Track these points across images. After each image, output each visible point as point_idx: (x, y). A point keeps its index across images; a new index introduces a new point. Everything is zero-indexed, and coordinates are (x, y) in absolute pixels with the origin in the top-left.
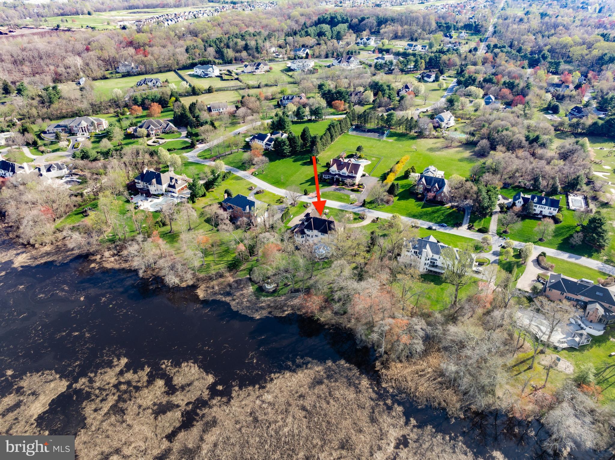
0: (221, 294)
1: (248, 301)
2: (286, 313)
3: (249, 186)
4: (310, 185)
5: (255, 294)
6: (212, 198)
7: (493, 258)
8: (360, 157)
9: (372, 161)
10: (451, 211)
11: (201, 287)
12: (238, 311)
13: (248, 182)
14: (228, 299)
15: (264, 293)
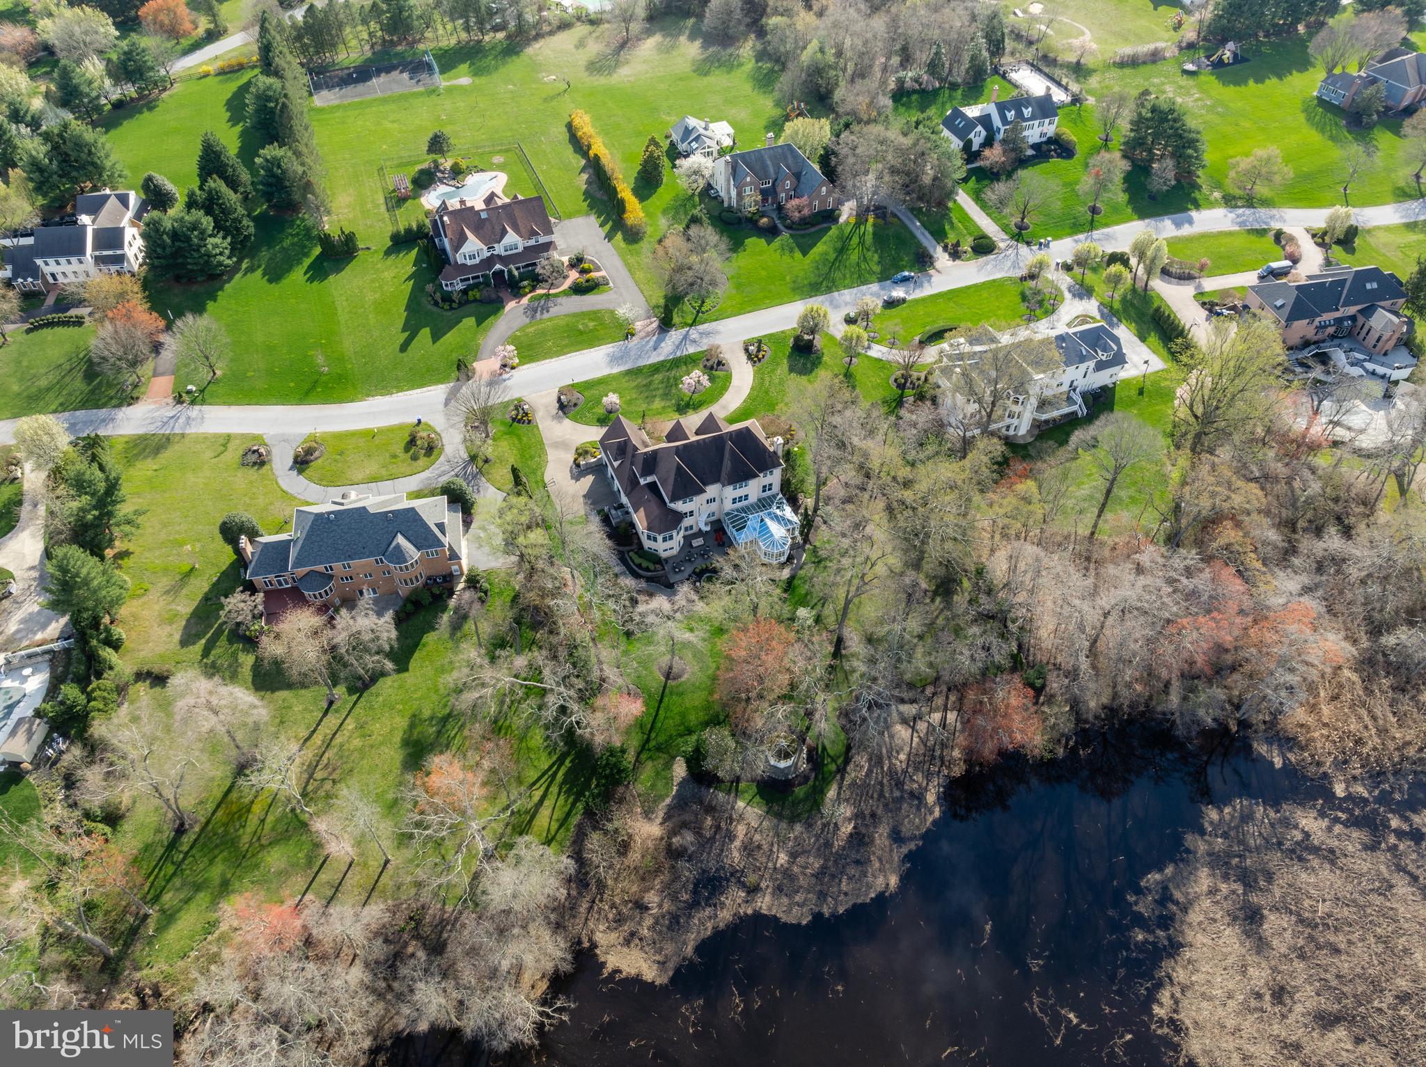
0: (694, 905)
1: (793, 856)
2: (931, 798)
3: (233, 454)
4: (436, 337)
5: (779, 816)
6: (165, 582)
7: (1091, 307)
8: (457, 173)
9: (501, 168)
10: (869, 227)
11: (599, 937)
12: (818, 917)
13: (205, 438)
14: (732, 905)
15: (800, 791)
